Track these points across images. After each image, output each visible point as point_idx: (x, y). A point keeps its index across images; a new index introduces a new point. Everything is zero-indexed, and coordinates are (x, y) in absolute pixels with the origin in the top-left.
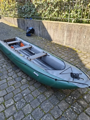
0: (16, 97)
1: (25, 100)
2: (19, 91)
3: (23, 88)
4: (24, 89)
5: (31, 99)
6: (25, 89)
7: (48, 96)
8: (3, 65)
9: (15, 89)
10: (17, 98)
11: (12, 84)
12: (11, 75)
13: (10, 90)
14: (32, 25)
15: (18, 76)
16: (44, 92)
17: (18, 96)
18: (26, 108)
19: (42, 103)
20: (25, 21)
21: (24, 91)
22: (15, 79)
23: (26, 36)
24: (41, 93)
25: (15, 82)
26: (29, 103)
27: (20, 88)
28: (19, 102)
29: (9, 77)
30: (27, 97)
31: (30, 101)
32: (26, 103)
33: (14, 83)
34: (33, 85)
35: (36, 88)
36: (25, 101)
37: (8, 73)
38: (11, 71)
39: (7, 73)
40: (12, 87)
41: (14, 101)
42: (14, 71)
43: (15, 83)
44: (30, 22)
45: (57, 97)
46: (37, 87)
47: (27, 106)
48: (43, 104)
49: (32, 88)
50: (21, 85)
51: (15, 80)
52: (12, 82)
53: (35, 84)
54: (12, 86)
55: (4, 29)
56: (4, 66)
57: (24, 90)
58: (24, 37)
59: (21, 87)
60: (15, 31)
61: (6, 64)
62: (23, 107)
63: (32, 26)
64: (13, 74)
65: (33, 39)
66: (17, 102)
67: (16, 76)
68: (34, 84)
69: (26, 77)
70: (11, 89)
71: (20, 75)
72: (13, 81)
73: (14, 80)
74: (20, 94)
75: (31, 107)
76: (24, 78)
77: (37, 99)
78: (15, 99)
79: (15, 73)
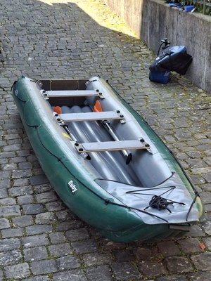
0: (2, 243)
1: (23, 254)
2: (19, 235)
3: (33, 230)
4: (33, 233)
5: (39, 257)
6: (35, 235)
7: (90, 265)
8: (9, 163)
9: (12, 227)
10: (5, 246)
11: (7, 215)
12: (16, 194)
14: (189, 35)
15: (35, 202)
16: (83, 254)
17: (10, 243)
18: (15, 268)
19: (61, 271)
20: (168, 13)
21: (32, 237)
22: (24, 207)
23: (146, 82)
24: (74, 252)
25: (19, 211)
26: (28, 262)
27: (24, 228)
28: (5, 253)
29: (9, 196)
30: (32, 251)
32: (22, 260)
33: (13, 214)
34: (65, 231)
35: (69, 240)
36: (21, 256)
37: (12, 186)
38: (21, 183)
39: (9, 186)
40: (4, 221)
42: (30, 187)
43: (18, 214)
44: (181, 20)
45: (112, 272)
46: (72, 240)
47: (19, 266)
48: (63, 273)
49: (57, 236)
50: (31, 223)
51: (21, 209)
52: (12, 210)
53: (71, 232)
54: (5, 219)
55: (73, 35)
56: (8, 165)
57: (31, 235)
58: (139, 83)
60: (117, 50)
61: (18, 164)
62: (9, 265)
63: (188, 40)
64: (22, 193)
65: (167, 99)
67: (31, 201)
68: (69, 229)
69: (56, 209)
71: (44, 201)
72: (15, 208)
73: (18, 207)
74: (17, 239)
75: (30, 270)
76: (52, 210)
77: (56, 261)
79: (32, 192)
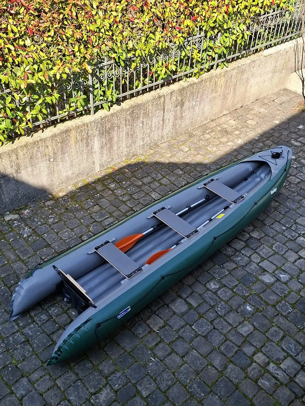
0: (292, 236)
1: (292, 225)
2: (281, 235)
3: (272, 233)
4: (273, 231)
5: (288, 219)
13: (283, 247)
17: (289, 234)
21: (278, 230)
24: (275, 211)
28: (298, 231)
30: (287, 224)
31: (292, 221)
32: (296, 223)
34: (262, 221)
35: (268, 217)
36: (294, 225)
40: (275, 247)
41: (299, 236)
47: (299, 222)
48: (290, 208)
49: (268, 222)
54: (273, 248)
57: (276, 231)
59: (271, 235)
66: (298, 233)
68: (259, 220)
70: (279, 248)
78: (294, 237)
